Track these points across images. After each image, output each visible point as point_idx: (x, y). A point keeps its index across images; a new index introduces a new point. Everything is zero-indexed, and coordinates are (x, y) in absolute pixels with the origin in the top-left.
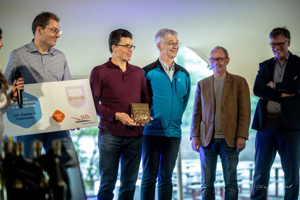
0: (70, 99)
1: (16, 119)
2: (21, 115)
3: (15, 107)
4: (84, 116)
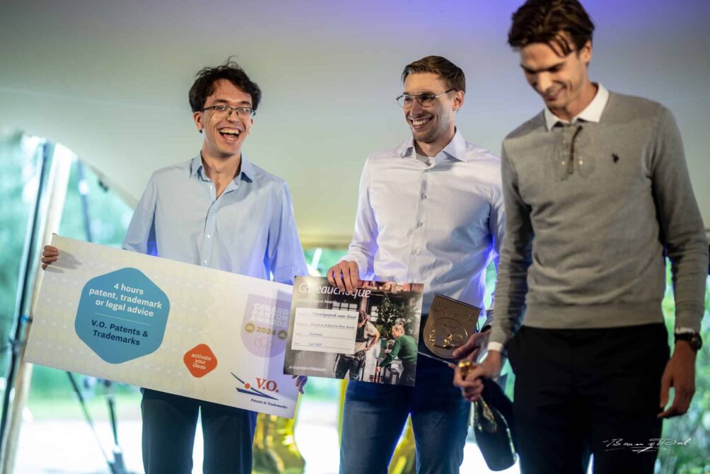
0: (250, 328)
1: (96, 331)
2: (111, 327)
3: (105, 304)
4: (266, 382)
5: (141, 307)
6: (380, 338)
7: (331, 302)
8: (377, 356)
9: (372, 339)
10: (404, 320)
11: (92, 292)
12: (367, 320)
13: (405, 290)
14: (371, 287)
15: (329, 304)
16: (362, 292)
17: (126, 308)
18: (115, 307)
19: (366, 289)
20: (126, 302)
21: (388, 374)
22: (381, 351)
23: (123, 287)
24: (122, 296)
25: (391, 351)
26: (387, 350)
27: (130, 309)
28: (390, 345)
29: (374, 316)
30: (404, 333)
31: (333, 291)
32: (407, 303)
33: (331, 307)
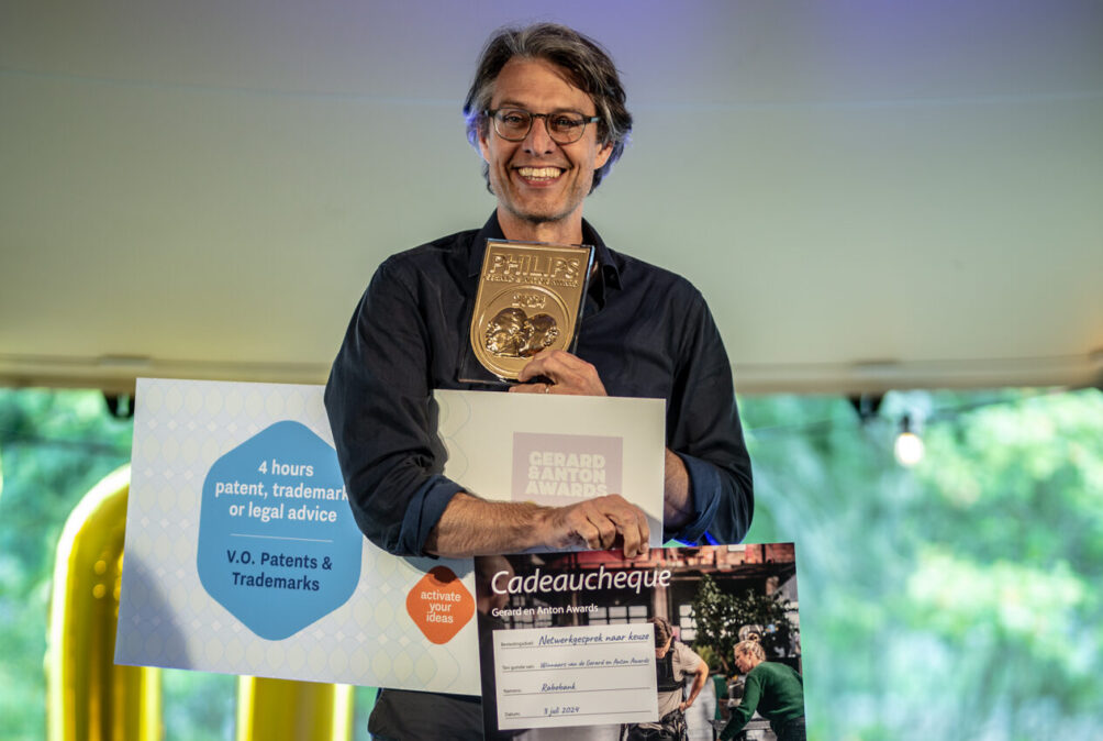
5: (311, 504)
6: (710, 675)
7: (583, 609)
8: (712, 718)
9: (694, 680)
10: (758, 628)
11: (221, 489)
12: (674, 638)
13: (750, 561)
14: (668, 563)
15: (579, 614)
16: (651, 575)
17: (286, 513)
18: (265, 514)
19: (659, 567)
20: (283, 499)
22: (718, 702)
23: (275, 465)
24: (275, 487)
25: (739, 701)
26: (731, 700)
27: (293, 515)
28: (735, 689)
29: (688, 628)
30: (763, 657)
31: (585, 582)
32: (761, 591)
33: (584, 620)
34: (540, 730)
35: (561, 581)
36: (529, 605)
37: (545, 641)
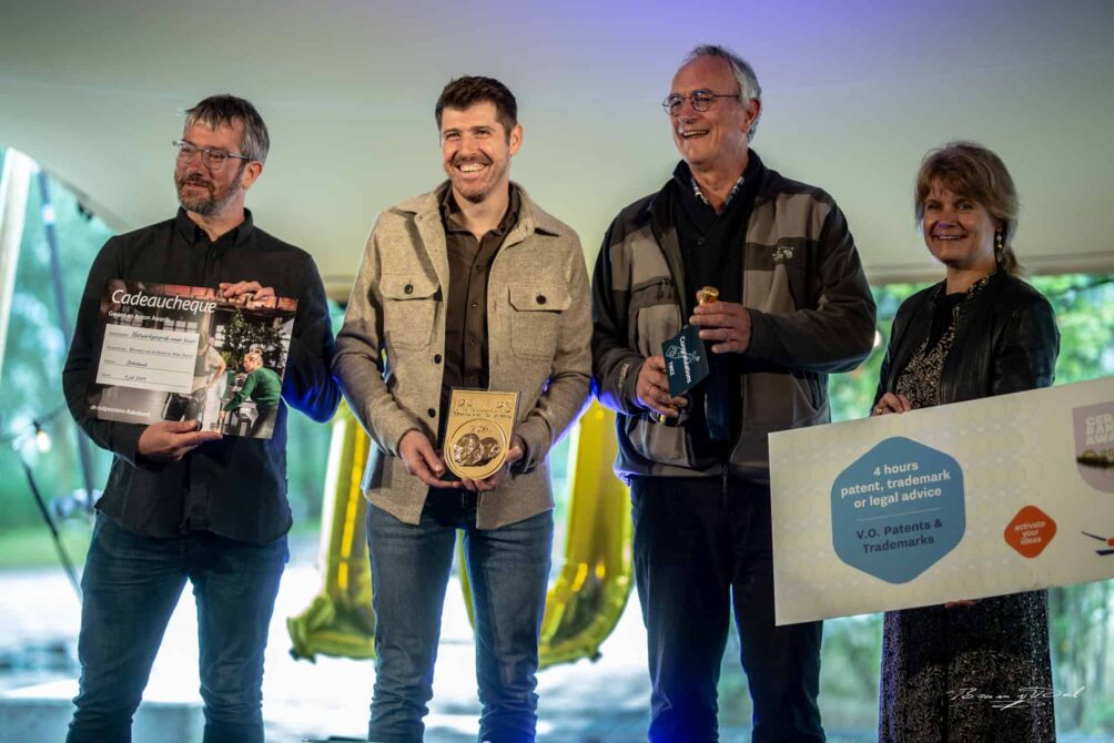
6: (226, 370)
7: (161, 320)
9: (215, 371)
10: (263, 346)
12: (210, 345)
13: (268, 306)
15: (159, 322)
16: (204, 305)
19: (210, 301)
21: (235, 421)
22: (228, 388)
25: (240, 389)
29: (219, 339)
30: (262, 364)
31: (166, 303)
32: (270, 324)
33: (161, 326)
34: (121, 387)
35: (153, 301)
36: (131, 312)
37: (136, 335)
